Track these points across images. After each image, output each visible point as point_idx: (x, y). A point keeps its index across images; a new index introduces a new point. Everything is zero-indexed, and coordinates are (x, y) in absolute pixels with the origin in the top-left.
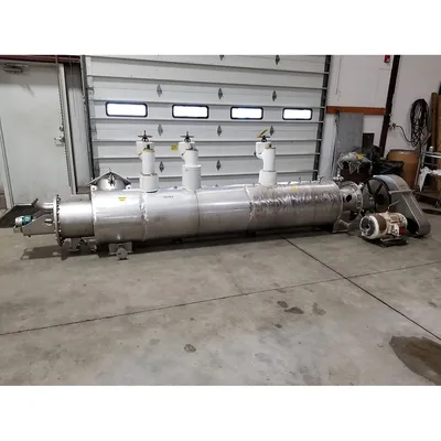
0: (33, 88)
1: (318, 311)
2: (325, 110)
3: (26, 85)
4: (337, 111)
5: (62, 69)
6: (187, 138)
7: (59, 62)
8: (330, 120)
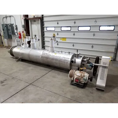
5: (40, 20)
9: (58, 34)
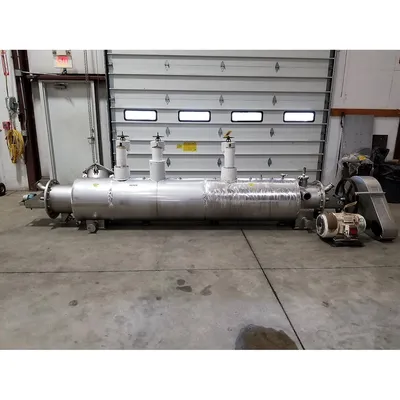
0: (74, 100)
1: (206, 292)
2: (329, 112)
3: (69, 98)
4: (342, 113)
5: (93, 85)
6: (158, 137)
7: (90, 79)
8: (335, 122)
9: (168, 132)
